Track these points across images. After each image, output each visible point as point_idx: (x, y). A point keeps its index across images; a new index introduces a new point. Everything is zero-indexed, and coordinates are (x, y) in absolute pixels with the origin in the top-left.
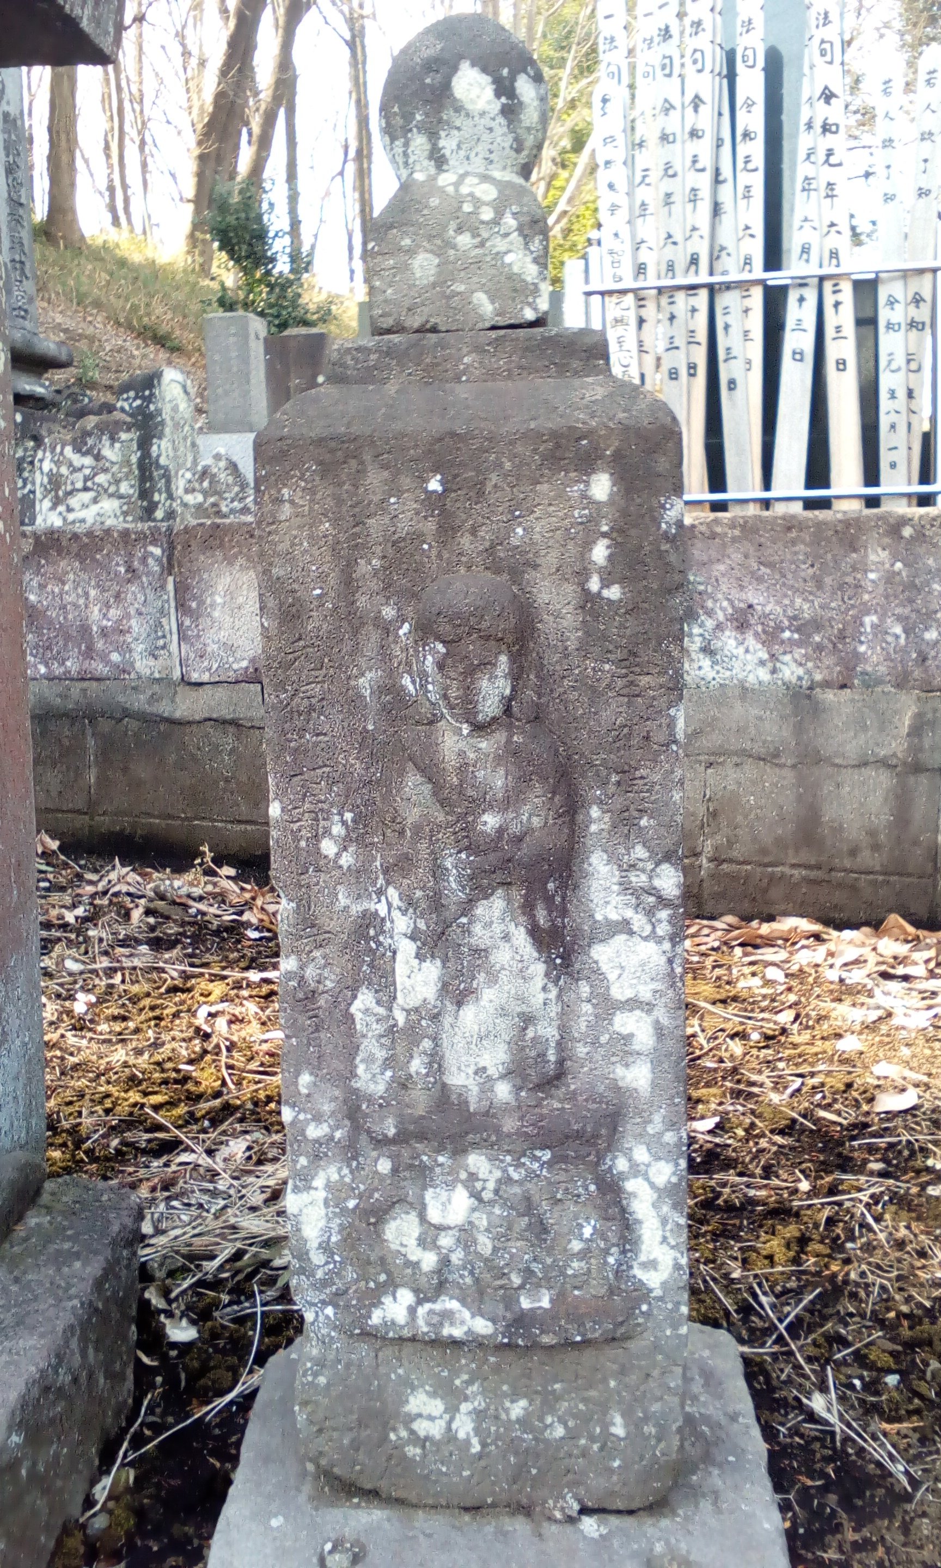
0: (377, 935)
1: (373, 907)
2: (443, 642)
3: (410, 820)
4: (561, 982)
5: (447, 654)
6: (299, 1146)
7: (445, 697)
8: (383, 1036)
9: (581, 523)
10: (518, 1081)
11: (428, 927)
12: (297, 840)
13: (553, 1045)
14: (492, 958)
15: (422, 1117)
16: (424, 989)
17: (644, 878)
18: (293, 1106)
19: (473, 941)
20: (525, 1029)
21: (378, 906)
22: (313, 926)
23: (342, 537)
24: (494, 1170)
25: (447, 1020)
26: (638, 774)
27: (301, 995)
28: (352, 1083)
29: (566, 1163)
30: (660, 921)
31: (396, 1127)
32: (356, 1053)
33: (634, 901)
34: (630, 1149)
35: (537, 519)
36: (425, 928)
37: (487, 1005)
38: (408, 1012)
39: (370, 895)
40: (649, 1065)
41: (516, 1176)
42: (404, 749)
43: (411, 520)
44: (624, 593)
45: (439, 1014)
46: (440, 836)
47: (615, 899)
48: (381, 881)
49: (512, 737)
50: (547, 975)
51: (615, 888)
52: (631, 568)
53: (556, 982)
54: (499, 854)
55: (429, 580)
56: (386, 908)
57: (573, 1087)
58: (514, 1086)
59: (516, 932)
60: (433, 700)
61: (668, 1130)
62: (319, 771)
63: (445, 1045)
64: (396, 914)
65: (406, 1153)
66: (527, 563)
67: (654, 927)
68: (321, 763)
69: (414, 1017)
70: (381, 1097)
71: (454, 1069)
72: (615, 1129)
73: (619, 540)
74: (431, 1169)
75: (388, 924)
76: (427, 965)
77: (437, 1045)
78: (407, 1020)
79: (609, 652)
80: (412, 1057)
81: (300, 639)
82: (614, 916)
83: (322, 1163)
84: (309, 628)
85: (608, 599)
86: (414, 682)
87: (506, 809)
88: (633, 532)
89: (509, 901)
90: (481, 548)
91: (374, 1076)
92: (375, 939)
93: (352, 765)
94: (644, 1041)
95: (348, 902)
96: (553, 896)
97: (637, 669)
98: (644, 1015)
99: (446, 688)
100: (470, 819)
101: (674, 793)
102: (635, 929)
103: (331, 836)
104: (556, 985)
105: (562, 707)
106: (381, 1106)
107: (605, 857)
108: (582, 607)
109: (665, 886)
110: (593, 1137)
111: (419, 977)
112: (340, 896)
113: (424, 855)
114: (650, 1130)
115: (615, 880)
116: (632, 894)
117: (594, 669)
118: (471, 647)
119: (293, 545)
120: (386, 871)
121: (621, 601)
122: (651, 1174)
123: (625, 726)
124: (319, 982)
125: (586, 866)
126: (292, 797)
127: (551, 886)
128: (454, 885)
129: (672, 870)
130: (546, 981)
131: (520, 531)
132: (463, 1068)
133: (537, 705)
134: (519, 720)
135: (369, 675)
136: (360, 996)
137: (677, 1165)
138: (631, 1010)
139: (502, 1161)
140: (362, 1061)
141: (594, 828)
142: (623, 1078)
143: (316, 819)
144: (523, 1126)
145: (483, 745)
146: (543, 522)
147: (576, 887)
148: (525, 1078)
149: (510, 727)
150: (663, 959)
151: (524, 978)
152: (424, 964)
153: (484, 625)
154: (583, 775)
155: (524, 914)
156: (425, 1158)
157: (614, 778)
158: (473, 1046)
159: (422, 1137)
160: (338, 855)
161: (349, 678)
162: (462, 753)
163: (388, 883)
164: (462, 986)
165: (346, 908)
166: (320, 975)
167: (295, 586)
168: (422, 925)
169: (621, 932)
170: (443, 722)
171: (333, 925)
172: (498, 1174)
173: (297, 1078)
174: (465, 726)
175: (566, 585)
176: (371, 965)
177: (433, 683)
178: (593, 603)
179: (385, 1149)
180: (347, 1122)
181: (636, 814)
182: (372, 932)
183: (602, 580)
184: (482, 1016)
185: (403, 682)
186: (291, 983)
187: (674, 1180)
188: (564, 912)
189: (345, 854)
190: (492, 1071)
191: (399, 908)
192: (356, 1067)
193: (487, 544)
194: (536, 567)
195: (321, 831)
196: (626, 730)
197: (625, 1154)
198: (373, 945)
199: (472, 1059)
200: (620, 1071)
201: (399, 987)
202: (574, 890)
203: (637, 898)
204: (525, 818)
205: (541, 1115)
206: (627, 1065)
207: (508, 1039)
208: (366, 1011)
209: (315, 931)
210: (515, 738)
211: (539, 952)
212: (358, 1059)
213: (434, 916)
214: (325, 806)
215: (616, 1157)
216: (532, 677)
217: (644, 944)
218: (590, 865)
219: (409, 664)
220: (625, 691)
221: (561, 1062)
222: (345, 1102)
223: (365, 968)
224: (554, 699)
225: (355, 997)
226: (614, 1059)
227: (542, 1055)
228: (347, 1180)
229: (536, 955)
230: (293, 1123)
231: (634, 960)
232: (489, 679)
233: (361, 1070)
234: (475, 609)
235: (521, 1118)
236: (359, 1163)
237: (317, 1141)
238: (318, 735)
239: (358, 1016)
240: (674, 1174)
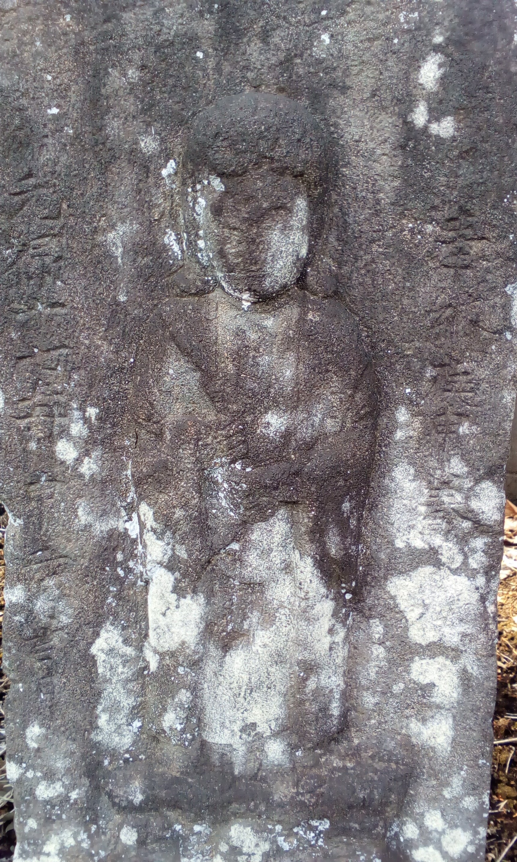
0: (126, 560)
1: (121, 526)
2: (221, 175)
3: (170, 418)
4: (350, 621)
5: (226, 192)
6: (28, 807)
7: (222, 254)
8: (131, 681)
9: (409, 31)
10: (295, 739)
11: (190, 556)
12: (24, 439)
13: (337, 696)
14: (269, 594)
15: (176, 780)
16: (182, 631)
17: (459, 498)
18: (20, 762)
19: (247, 573)
20: (305, 680)
21: (128, 525)
22: (45, 548)
23: (88, 36)
24: (261, 844)
25: (210, 668)
26: (460, 368)
27: (29, 632)
28: (92, 736)
29: (348, 836)
30: (474, 551)
31: (143, 792)
32: (97, 702)
33: (444, 525)
34: (422, 815)
35: (349, 23)
36: (185, 556)
37: (260, 650)
38: (162, 655)
39: (118, 511)
40: (451, 721)
41: (286, 846)
42: (165, 326)
43: (182, 16)
44: (457, 129)
45: (200, 660)
46: (209, 440)
47: (421, 523)
48: (132, 495)
49: (306, 314)
50: (335, 614)
51: (423, 509)
52: (471, 96)
53: (344, 623)
54: (284, 465)
55: (203, 102)
56: (138, 527)
57: (356, 741)
58: (289, 745)
59: (301, 564)
60: (204, 261)
61: (469, 795)
62: (55, 353)
63: (206, 696)
64: (149, 537)
65: (155, 823)
66: (333, 85)
67: (466, 557)
68: (56, 343)
69: (168, 661)
70: (127, 751)
71: (216, 725)
72: (406, 793)
73: (456, 56)
74: (186, 839)
75: (140, 547)
76: (187, 601)
77: (196, 696)
78: (161, 666)
79: (434, 208)
80: (165, 710)
81: (30, 175)
82: (419, 543)
83: (55, 826)
84: (42, 159)
85: (437, 136)
86: (179, 241)
87: (295, 408)
88: (476, 46)
89: (293, 523)
90: (274, 60)
91: (119, 727)
92: (123, 564)
93: (97, 347)
94: (447, 693)
95: (90, 519)
96: (349, 518)
97: (469, 232)
98: (448, 662)
99: (222, 242)
100: (249, 419)
101: (505, 393)
102: (444, 560)
103: (70, 438)
104: (344, 625)
105: (368, 280)
106: (126, 761)
107: (412, 471)
108: (403, 147)
109: (485, 509)
110: (381, 804)
111: (176, 616)
112: (80, 512)
113: (188, 463)
114: (447, 794)
115: (423, 500)
116: (444, 518)
117: (412, 230)
118: (260, 184)
119: (21, 43)
120: (138, 483)
121: (454, 139)
122: (444, 844)
123: (450, 305)
124: (52, 617)
125: (387, 481)
126: (19, 385)
127: (346, 506)
128: (224, 503)
129: (495, 489)
130: (333, 621)
131: (325, 38)
132: (227, 724)
133: (336, 276)
134: (314, 293)
135: (121, 229)
136: (103, 634)
137: (476, 833)
138: (433, 657)
139: (271, 831)
140: (103, 711)
141: (399, 435)
142: (420, 734)
143: (51, 415)
144: (298, 794)
145: (269, 322)
146: (357, 27)
147: (373, 507)
148: (302, 736)
149: (303, 303)
150: (476, 596)
151: (308, 620)
152: (183, 601)
153: (278, 153)
154: (390, 367)
155: (312, 541)
156: (178, 827)
157: (430, 372)
158: (241, 699)
159: (174, 805)
160: (79, 461)
161: (95, 231)
162: (239, 333)
163: (141, 498)
164: (230, 627)
165: (88, 527)
166: (53, 608)
167: (24, 102)
168: (182, 553)
169: (427, 563)
170: (217, 294)
171: (70, 548)
172: (266, 847)
173: (24, 728)
174: (246, 296)
175: (383, 116)
176: (118, 597)
177: (205, 238)
178: (417, 141)
179: (130, 817)
180: (86, 781)
181: (454, 418)
182: (120, 557)
183: (430, 110)
184: (254, 664)
185: (166, 241)
186: (17, 618)
187: (471, 849)
188: (358, 538)
189: (86, 460)
190: (263, 728)
191: (154, 531)
192: (97, 717)
193: (282, 56)
194: (344, 89)
195: (56, 430)
196: (449, 312)
197: (415, 820)
198: (121, 573)
199: (239, 715)
200: (414, 726)
201: (152, 625)
202: (370, 510)
203: (449, 523)
204: (317, 420)
205: (319, 777)
206: (424, 721)
207: (283, 690)
208: (111, 652)
209: (47, 554)
210: (310, 316)
211: (328, 588)
212: (100, 708)
213: (198, 541)
214: (62, 399)
215: (404, 823)
216: (332, 239)
217: (452, 577)
218: (392, 480)
219: (174, 216)
220: (451, 260)
221: (344, 715)
222: (84, 757)
223: (110, 600)
224: (358, 269)
225: (97, 635)
226: (408, 712)
227: (324, 709)
228: (85, 845)
229: (323, 591)
230: (20, 781)
231: (441, 597)
232: (282, 231)
233: (103, 720)
234: (267, 129)
235: (296, 784)
236: (99, 827)
237: (47, 802)
238: (53, 305)
239: (101, 657)
240: (471, 843)
